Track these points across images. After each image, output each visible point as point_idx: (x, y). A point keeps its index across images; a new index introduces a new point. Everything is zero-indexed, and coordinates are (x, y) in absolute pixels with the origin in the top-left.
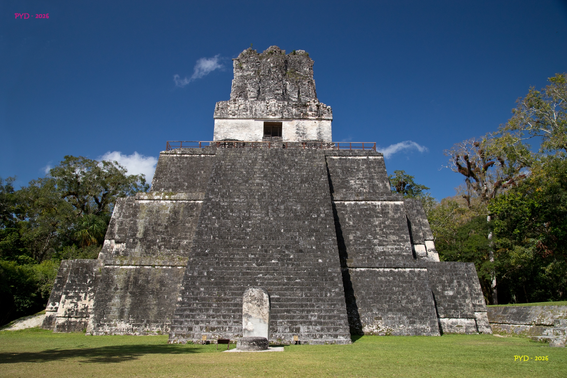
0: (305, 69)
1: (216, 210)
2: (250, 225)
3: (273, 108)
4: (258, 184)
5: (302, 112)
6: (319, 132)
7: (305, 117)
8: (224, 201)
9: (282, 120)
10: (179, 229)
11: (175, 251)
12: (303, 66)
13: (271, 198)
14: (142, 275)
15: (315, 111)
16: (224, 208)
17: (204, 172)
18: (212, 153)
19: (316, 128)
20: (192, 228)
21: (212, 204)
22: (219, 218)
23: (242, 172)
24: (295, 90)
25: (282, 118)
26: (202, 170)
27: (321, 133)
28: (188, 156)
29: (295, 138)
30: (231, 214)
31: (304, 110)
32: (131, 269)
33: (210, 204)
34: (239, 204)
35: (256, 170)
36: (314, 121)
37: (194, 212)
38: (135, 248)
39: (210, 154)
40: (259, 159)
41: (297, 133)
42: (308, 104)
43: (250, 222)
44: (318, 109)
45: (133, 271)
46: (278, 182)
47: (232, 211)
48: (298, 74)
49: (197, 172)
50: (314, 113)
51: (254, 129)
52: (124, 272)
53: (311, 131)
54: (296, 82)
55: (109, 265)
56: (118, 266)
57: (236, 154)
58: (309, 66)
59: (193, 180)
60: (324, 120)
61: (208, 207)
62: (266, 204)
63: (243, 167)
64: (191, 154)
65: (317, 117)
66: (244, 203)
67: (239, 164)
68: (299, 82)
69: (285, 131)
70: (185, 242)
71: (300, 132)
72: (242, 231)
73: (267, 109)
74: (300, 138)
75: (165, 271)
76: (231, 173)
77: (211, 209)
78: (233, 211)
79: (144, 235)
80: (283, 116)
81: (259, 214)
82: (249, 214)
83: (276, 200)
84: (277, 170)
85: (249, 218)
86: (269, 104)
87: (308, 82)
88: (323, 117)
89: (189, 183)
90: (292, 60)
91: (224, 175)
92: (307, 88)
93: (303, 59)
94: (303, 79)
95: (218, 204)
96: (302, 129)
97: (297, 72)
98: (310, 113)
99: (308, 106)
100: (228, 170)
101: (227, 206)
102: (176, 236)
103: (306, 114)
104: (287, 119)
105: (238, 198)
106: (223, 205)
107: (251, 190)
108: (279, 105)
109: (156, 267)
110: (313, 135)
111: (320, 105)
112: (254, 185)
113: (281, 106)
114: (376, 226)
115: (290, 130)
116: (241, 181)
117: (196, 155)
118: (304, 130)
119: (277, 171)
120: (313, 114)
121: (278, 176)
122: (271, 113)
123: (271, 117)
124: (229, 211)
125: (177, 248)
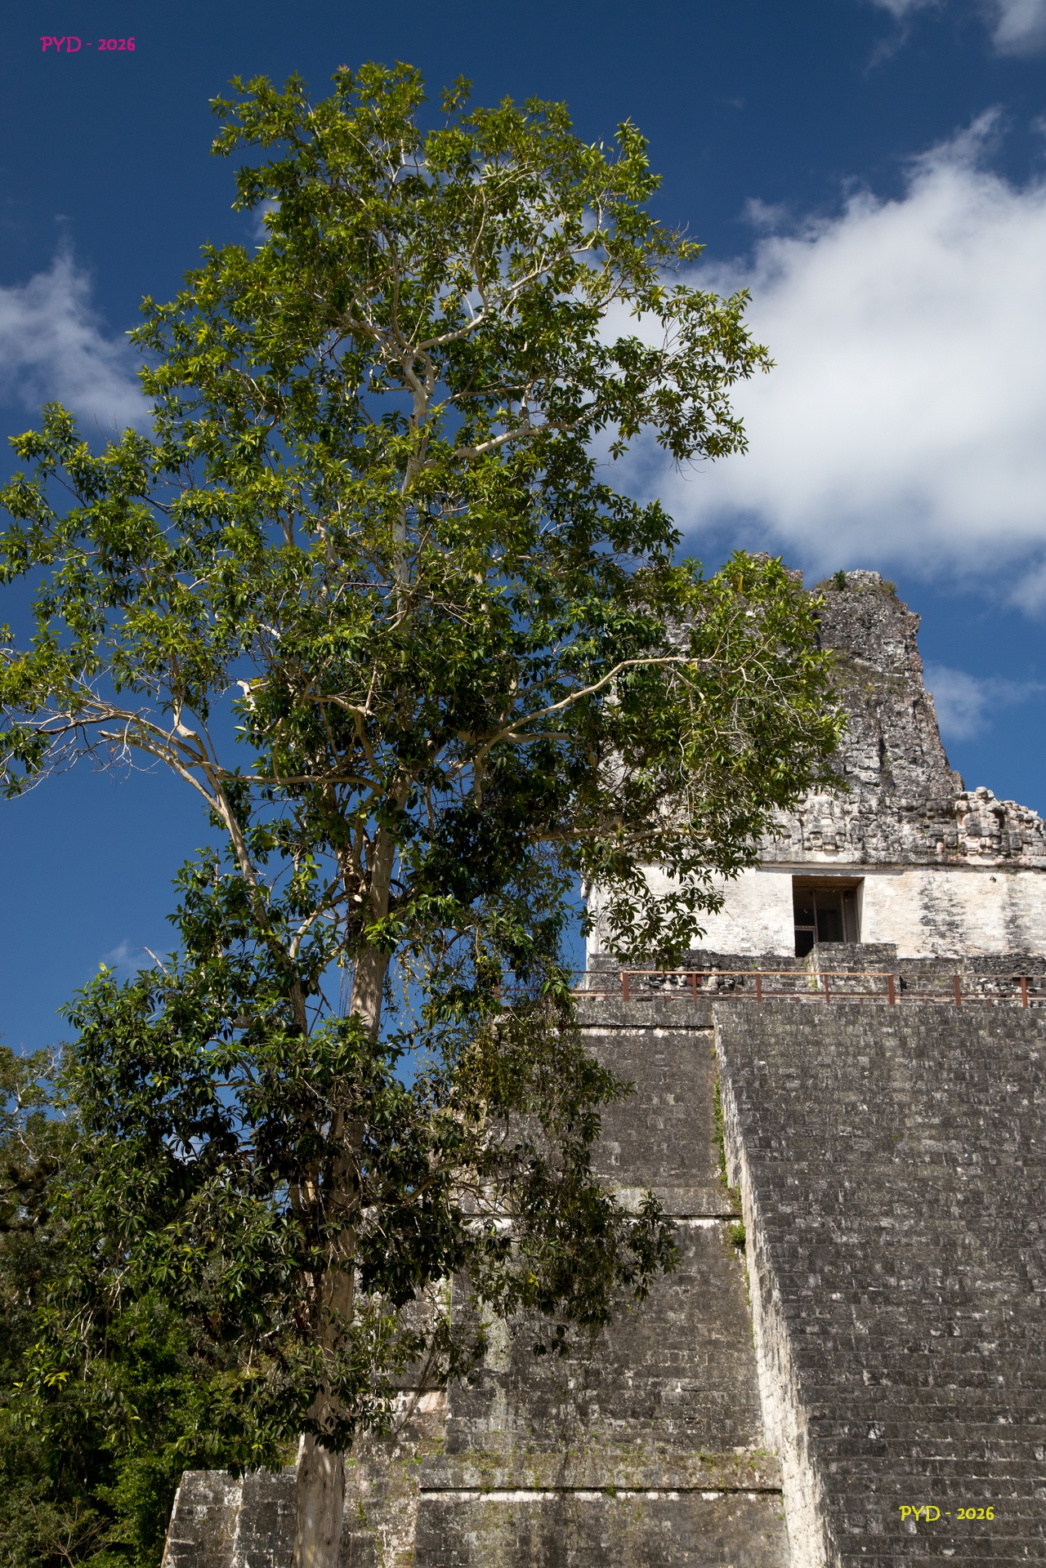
0: (890, 649)
1: (831, 1263)
2: (986, 1329)
3: (824, 822)
4: (936, 1158)
5: (939, 838)
6: (1013, 920)
7: (951, 859)
8: (839, 1227)
9: (862, 870)
10: (646, 1332)
11: (645, 1426)
12: (878, 637)
13: (1010, 1215)
14: (572, 1528)
15: (991, 836)
16: (854, 1256)
17: (677, 1100)
18: (696, 1021)
19: (997, 901)
20: (693, 1329)
21: (801, 1239)
22: (856, 1300)
23: (854, 1106)
24: (866, 735)
25: (864, 862)
26: (668, 1089)
27: (1019, 922)
28: (604, 1032)
29: (919, 943)
30: (892, 1281)
31: (946, 829)
32: (524, 1506)
33: (794, 1238)
34: (904, 1240)
35: (905, 1098)
36: (988, 875)
37: (690, 1263)
38: (486, 1415)
39: (687, 1027)
40: (893, 1050)
41: (926, 921)
42: (962, 804)
43: (977, 1315)
44: (1002, 825)
45: (535, 1515)
46: (1006, 1147)
47: (890, 1269)
48: (865, 669)
49: (650, 1099)
50: (988, 842)
51: (755, 904)
52: (500, 1519)
53: (981, 913)
54: (868, 703)
55: (438, 1490)
56: (475, 1495)
57: (794, 1028)
58: (904, 637)
59: (639, 1133)
60: (1028, 868)
61: (794, 1254)
62: (1005, 1239)
63: (847, 1084)
64: (613, 1027)
65: (1000, 859)
66: (920, 1234)
67: (826, 1072)
68: (878, 703)
69: (877, 913)
70: (676, 1388)
71: (939, 918)
72: (964, 1351)
73: (802, 824)
74: (941, 941)
75: (658, 1510)
76: (811, 1111)
77: (811, 1263)
78: (892, 1269)
79: (515, 1362)
80: (866, 853)
81: (998, 1284)
82: (961, 1282)
83: (1033, 1226)
84: (982, 1096)
85: (967, 1299)
86: (807, 805)
87: (915, 704)
88: (1024, 860)
89: (626, 1143)
90: (837, 613)
91: (794, 1117)
92: (910, 728)
93: (879, 607)
94: (890, 692)
95: (824, 1238)
96: (945, 904)
97: (858, 660)
98: (972, 843)
99: (960, 813)
100: (797, 1098)
101: (862, 1246)
102: (638, 1361)
103: (955, 847)
104: (884, 867)
105: (886, 1214)
106: (846, 1244)
107: (923, 1181)
108: (847, 807)
109: (621, 1495)
110: (989, 931)
111: (1006, 812)
112: (923, 1162)
113: (855, 813)
115: (896, 907)
116: (866, 1145)
117: (634, 1032)
118: (954, 910)
119: (980, 1103)
120: (983, 847)
121: (997, 1125)
122: (820, 842)
123: (821, 857)
124: (878, 1267)
125: (650, 1413)
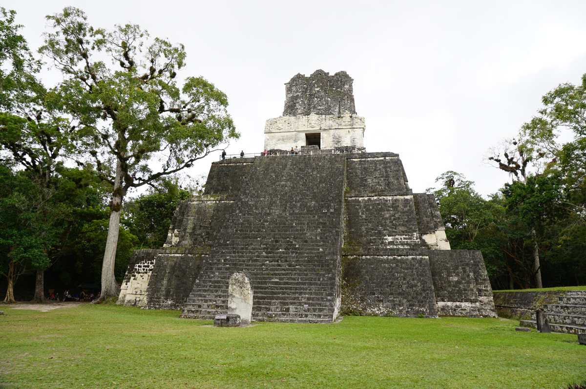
0: (345, 87)
1: (244, 208)
2: (268, 220)
3: (312, 121)
4: (283, 186)
5: (337, 123)
6: (353, 139)
7: (339, 127)
8: (252, 200)
9: (320, 131)
12: (343, 84)
13: (291, 196)
16: (250, 206)
17: (245, 178)
19: (349, 136)
21: (241, 203)
22: (244, 215)
24: (336, 105)
26: (244, 175)
29: (331, 146)
30: (255, 211)
31: (339, 121)
32: (177, 257)
34: (264, 203)
35: (284, 174)
36: (347, 130)
38: (185, 240)
39: (250, 163)
41: (333, 141)
43: (269, 217)
44: (351, 119)
45: (179, 259)
46: (300, 183)
49: (240, 178)
51: (297, 140)
52: (172, 259)
53: (345, 139)
56: (168, 255)
58: (349, 84)
59: (236, 185)
61: (238, 206)
62: (286, 201)
63: (274, 171)
64: (235, 163)
65: (350, 127)
66: (268, 201)
67: (271, 170)
68: (339, 98)
69: (323, 140)
71: (336, 140)
72: (261, 225)
73: (308, 122)
74: (336, 145)
77: (240, 208)
78: (257, 208)
79: (193, 230)
80: (321, 127)
81: (278, 211)
82: (270, 211)
83: (295, 199)
85: (269, 214)
86: (309, 118)
87: (348, 97)
88: (355, 127)
90: (334, 80)
91: (257, 179)
93: (344, 78)
94: (343, 95)
95: (246, 203)
97: (338, 90)
98: (344, 123)
99: (342, 117)
100: (261, 175)
101: (253, 204)
103: (341, 125)
104: (325, 130)
105: (264, 197)
107: (276, 190)
110: (347, 142)
111: (353, 116)
112: (280, 187)
113: (320, 119)
114: (386, 219)
115: (327, 139)
118: (339, 138)
119: (301, 174)
120: (347, 124)
121: (301, 178)
122: (311, 126)
123: (311, 129)
